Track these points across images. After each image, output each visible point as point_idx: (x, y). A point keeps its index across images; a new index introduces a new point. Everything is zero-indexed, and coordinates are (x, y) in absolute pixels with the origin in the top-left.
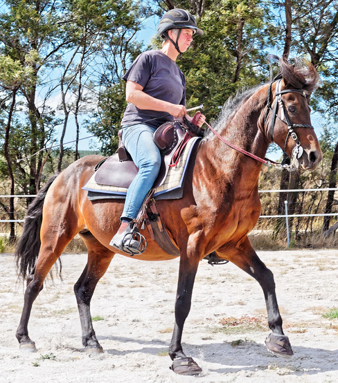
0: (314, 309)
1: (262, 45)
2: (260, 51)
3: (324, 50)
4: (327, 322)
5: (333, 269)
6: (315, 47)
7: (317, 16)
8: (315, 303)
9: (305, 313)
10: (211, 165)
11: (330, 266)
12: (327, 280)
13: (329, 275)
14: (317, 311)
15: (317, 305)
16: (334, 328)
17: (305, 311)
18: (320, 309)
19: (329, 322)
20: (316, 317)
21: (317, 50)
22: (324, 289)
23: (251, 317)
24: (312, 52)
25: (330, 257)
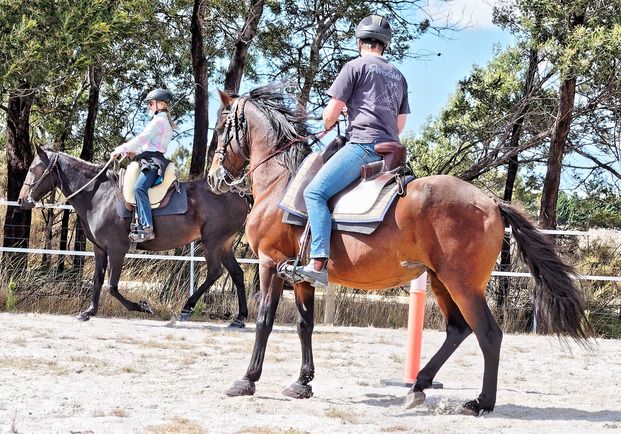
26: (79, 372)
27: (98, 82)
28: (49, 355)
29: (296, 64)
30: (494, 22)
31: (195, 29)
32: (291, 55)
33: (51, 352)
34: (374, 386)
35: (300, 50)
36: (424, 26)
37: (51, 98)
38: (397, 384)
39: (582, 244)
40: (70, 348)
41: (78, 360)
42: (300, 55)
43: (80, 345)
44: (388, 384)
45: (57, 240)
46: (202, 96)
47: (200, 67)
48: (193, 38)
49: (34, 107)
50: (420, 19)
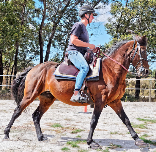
0: (48, 123)
1: (34, 17)
2: (33, 19)
3: (59, 21)
4: (52, 128)
5: (57, 108)
6: (55, 19)
7: (57, 6)
8: (48, 121)
9: (44, 125)
10: (110, 69)
11: (56, 107)
12: (54, 113)
13: (55, 111)
14: (49, 124)
15: (49, 122)
16: (55, 131)
17: (44, 124)
18: (50, 123)
19: (53, 129)
20: (48, 126)
21: (56, 21)
22: (52, 116)
23: (21, 126)
24: (54, 22)
25: (56, 104)
26: (11, 112)
27: (17, 47)
28: (5, 109)
29: (63, 43)
30: (107, 33)
31: (40, 35)
32: (62, 41)
33: (5, 108)
34: (77, 113)
35: (64, 40)
36: (92, 35)
37: (7, 51)
38: (82, 113)
39: (129, 82)
40: (10, 107)
41: (11, 110)
42: (64, 41)
43: (12, 106)
44: (80, 113)
45: (9, 83)
46: (42, 51)
47: (41, 44)
48: (39, 37)
49: (3, 53)
50: (91, 33)
